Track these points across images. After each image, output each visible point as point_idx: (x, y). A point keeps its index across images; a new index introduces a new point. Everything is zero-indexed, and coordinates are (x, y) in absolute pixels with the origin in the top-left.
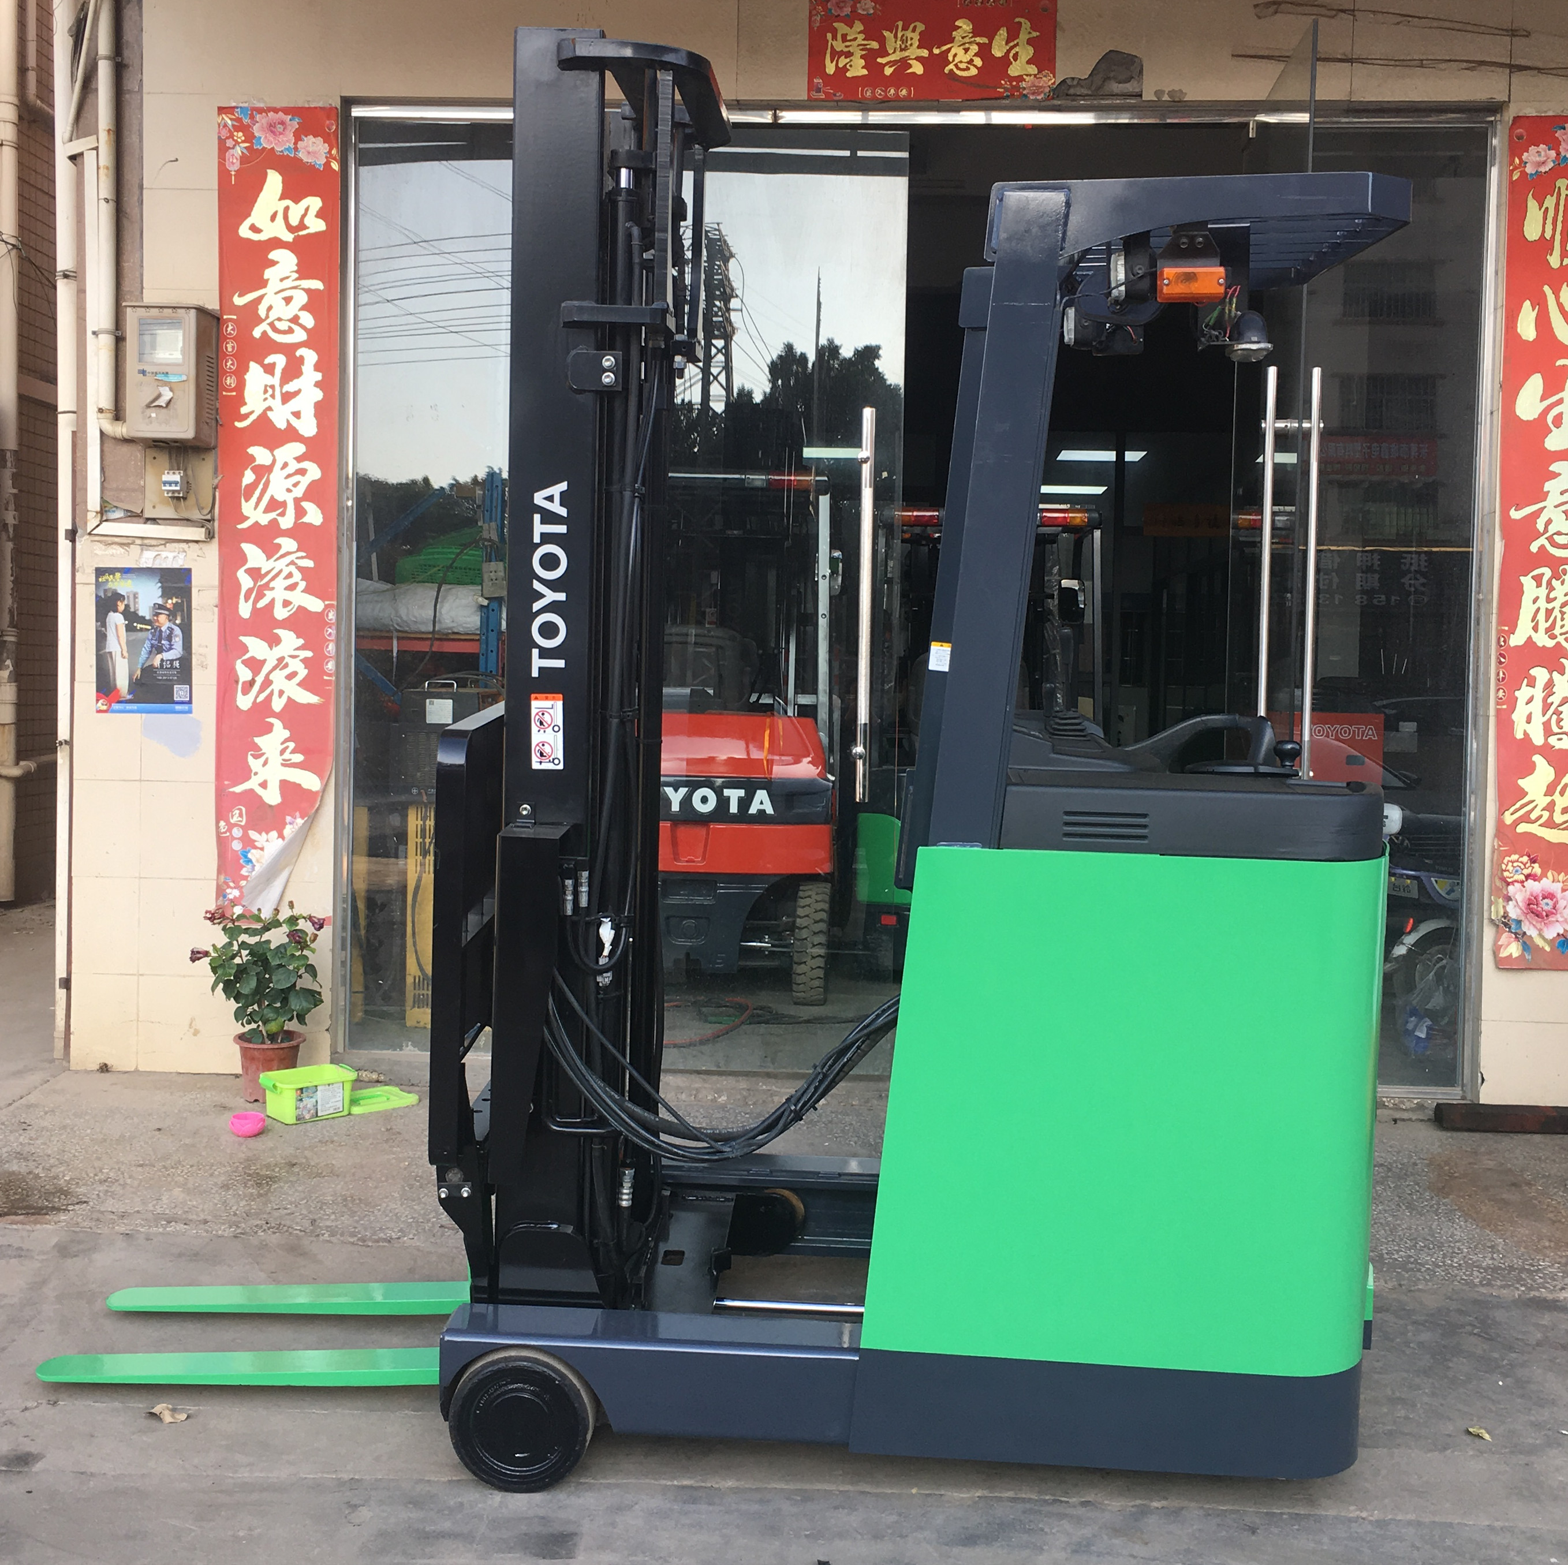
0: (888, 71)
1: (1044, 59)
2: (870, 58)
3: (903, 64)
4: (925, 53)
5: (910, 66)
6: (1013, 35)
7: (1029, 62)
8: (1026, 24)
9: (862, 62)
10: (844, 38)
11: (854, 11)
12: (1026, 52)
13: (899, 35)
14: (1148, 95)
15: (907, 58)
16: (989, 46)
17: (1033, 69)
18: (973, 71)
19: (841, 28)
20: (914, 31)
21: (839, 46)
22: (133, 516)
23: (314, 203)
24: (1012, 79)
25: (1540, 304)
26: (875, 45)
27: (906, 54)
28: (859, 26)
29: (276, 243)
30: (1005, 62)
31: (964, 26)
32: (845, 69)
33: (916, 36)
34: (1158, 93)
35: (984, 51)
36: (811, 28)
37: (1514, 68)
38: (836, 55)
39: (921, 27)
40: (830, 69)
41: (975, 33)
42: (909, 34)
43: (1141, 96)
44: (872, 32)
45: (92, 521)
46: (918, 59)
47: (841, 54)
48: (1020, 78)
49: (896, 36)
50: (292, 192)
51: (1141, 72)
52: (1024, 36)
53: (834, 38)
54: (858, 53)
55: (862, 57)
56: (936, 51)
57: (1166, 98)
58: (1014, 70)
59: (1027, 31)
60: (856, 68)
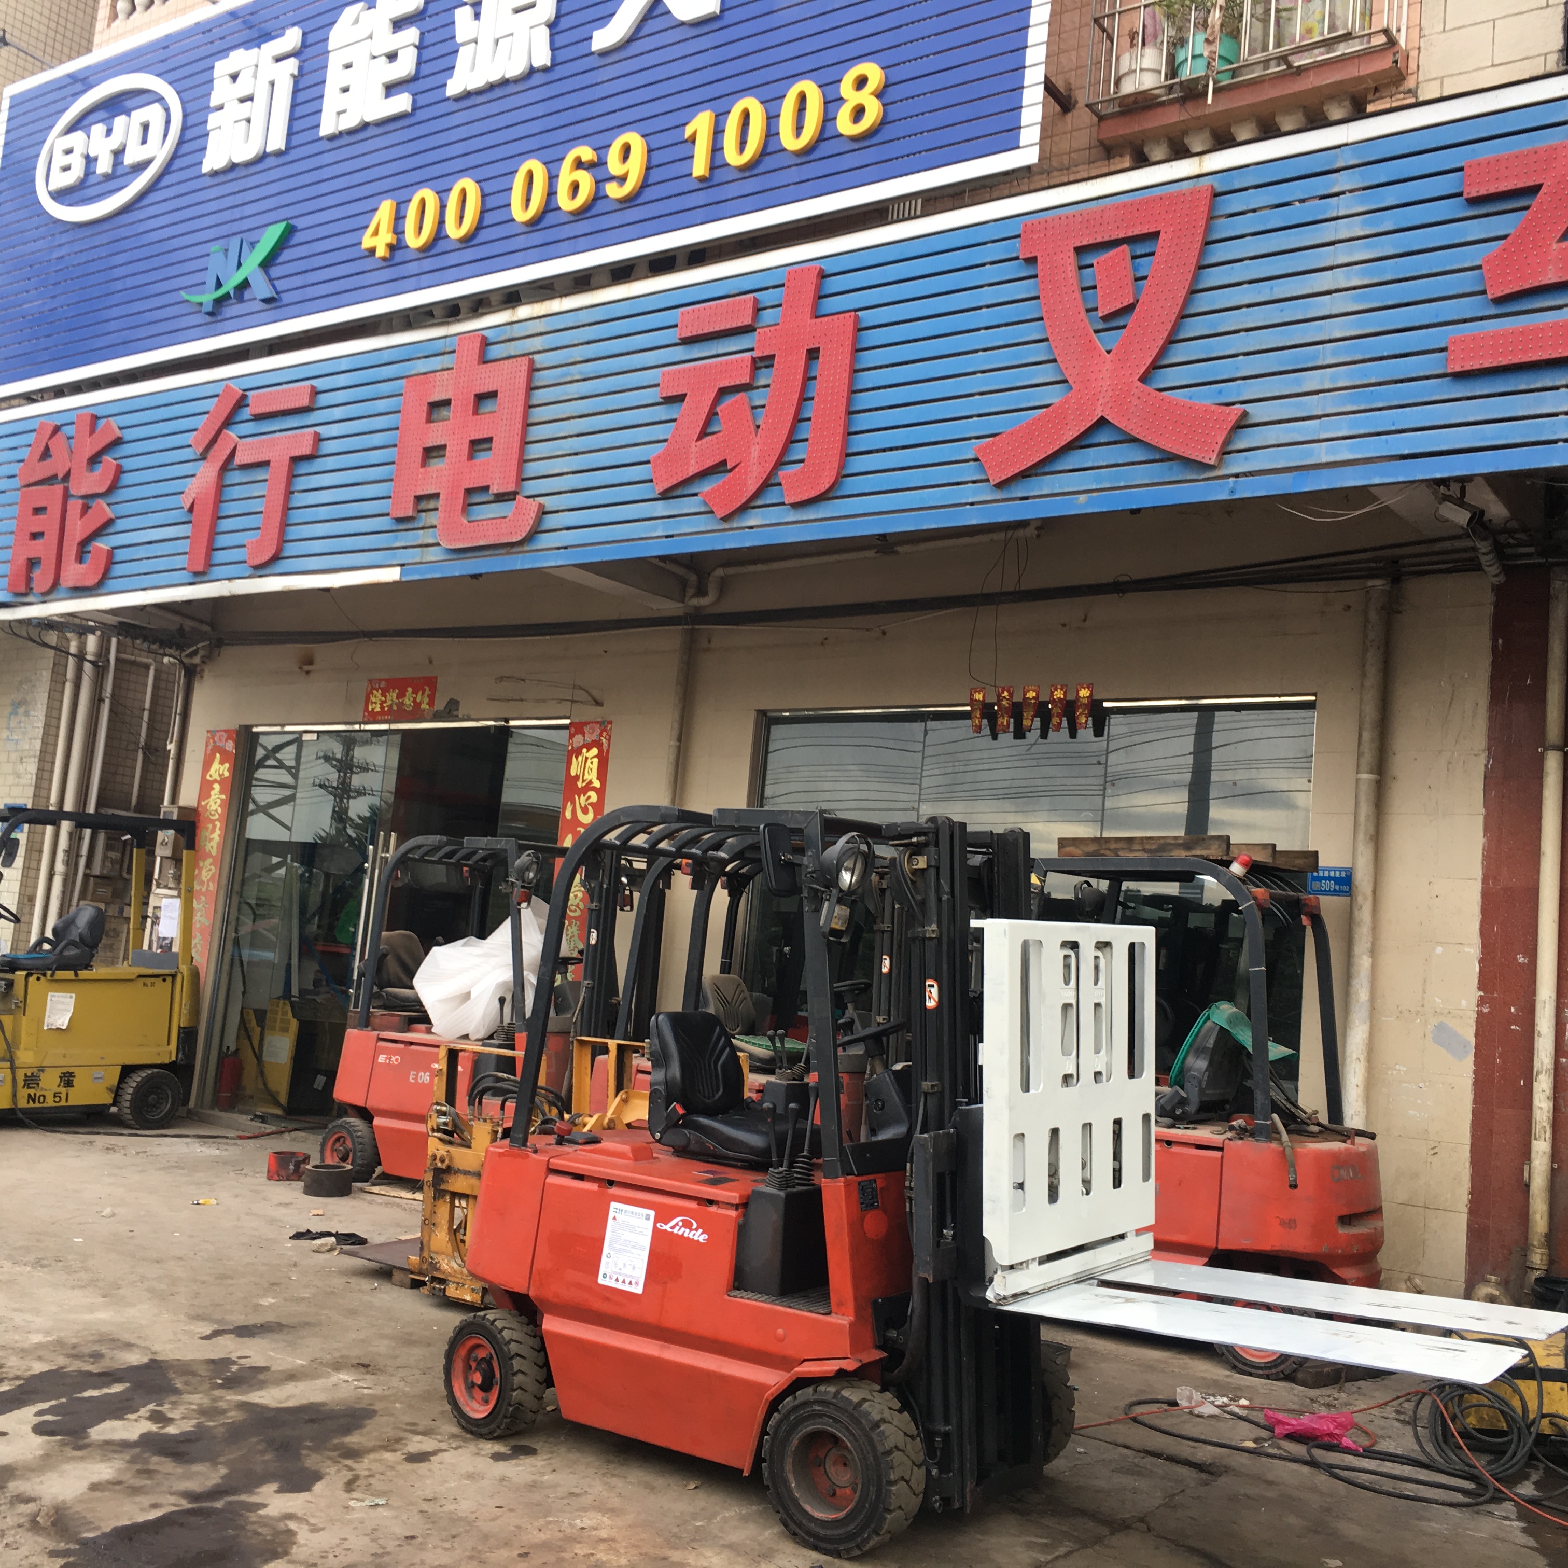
0: (387, 708)
1: (431, 703)
2: (382, 704)
3: (391, 706)
4: (397, 701)
5: (394, 706)
6: (423, 693)
7: (427, 703)
8: (427, 688)
9: (380, 705)
10: (375, 697)
11: (379, 686)
12: (426, 700)
15: (392, 703)
17: (427, 706)
18: (411, 707)
19: (375, 693)
21: (373, 700)
22: (166, 887)
23: (227, 765)
25: (573, 803)
26: (383, 699)
27: (392, 701)
28: (380, 692)
29: (215, 781)
30: (420, 704)
31: (410, 689)
32: (374, 708)
34: (464, 715)
35: (415, 699)
36: (366, 693)
37: (573, 701)
38: (372, 702)
39: (397, 691)
40: (370, 708)
41: (413, 693)
42: (394, 694)
43: (459, 716)
44: (383, 695)
45: (154, 887)
46: (395, 704)
47: (374, 702)
48: (423, 710)
49: (390, 695)
50: (222, 763)
51: (460, 707)
52: (426, 694)
53: (373, 697)
55: (379, 703)
56: (401, 700)
57: (466, 717)
58: (422, 706)
59: (427, 692)
60: (378, 709)
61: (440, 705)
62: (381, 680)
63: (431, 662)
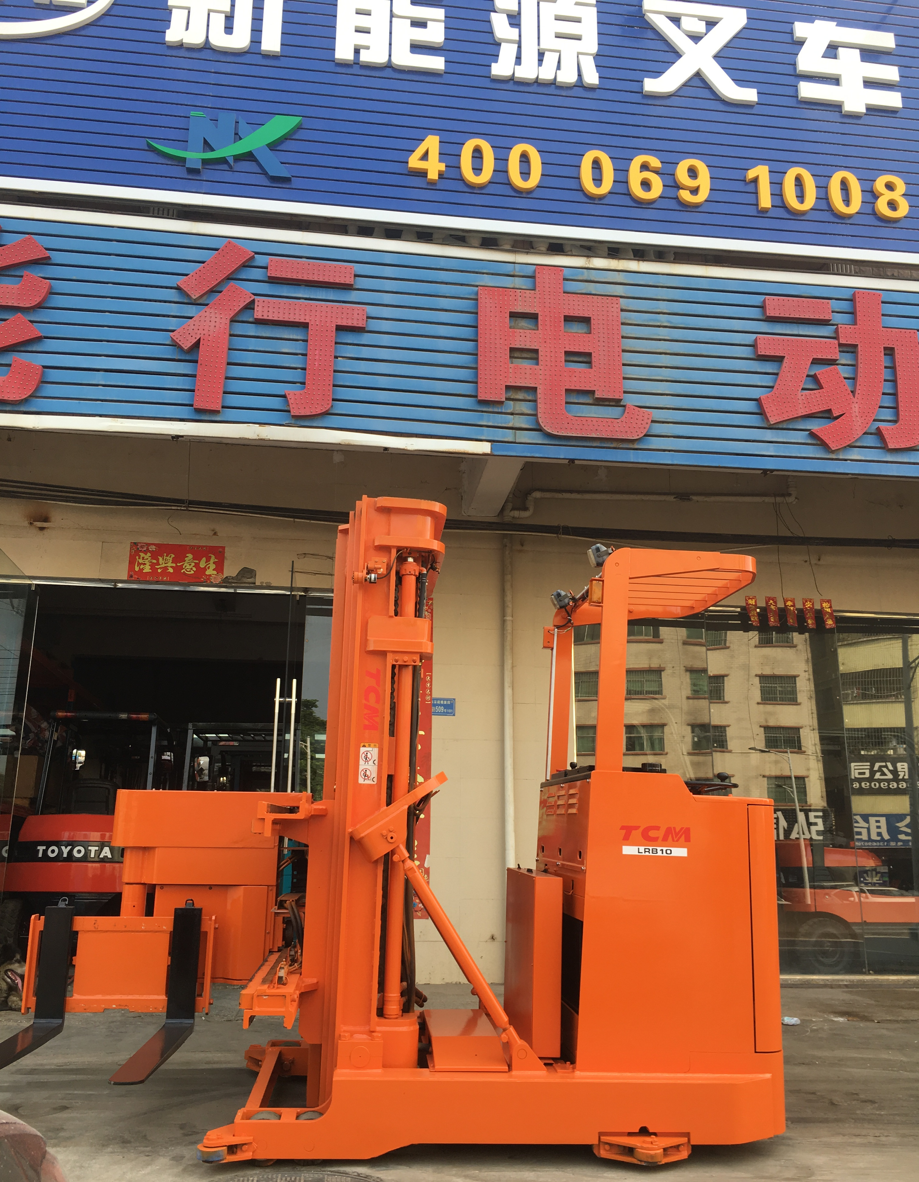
0: (159, 571)
1: (219, 568)
2: (152, 566)
3: (166, 568)
4: (174, 565)
5: (168, 569)
6: (208, 560)
7: (214, 570)
8: (213, 557)
9: (150, 567)
10: (143, 558)
11: (148, 549)
12: (213, 567)
13: (165, 558)
14: (258, 583)
15: (167, 566)
16: (199, 564)
17: (215, 572)
18: (192, 572)
19: (142, 555)
20: (170, 557)
21: (141, 561)
24: (207, 575)
26: (155, 561)
27: (166, 565)
28: (149, 554)
30: (205, 569)
31: (190, 556)
32: (143, 569)
33: (171, 559)
34: (262, 583)
35: (197, 565)
36: (130, 554)
38: (139, 564)
39: (173, 556)
40: (137, 569)
41: (194, 559)
42: (168, 558)
43: (255, 583)
44: (154, 557)
46: (171, 567)
47: (142, 564)
48: (210, 575)
49: (163, 559)
51: (256, 575)
52: (212, 561)
53: (139, 558)
54: (148, 564)
55: (150, 565)
56: (178, 564)
57: (264, 585)
58: (208, 573)
59: (213, 559)
60: (147, 569)
61: (231, 570)
62: (149, 545)
63: (215, 534)
